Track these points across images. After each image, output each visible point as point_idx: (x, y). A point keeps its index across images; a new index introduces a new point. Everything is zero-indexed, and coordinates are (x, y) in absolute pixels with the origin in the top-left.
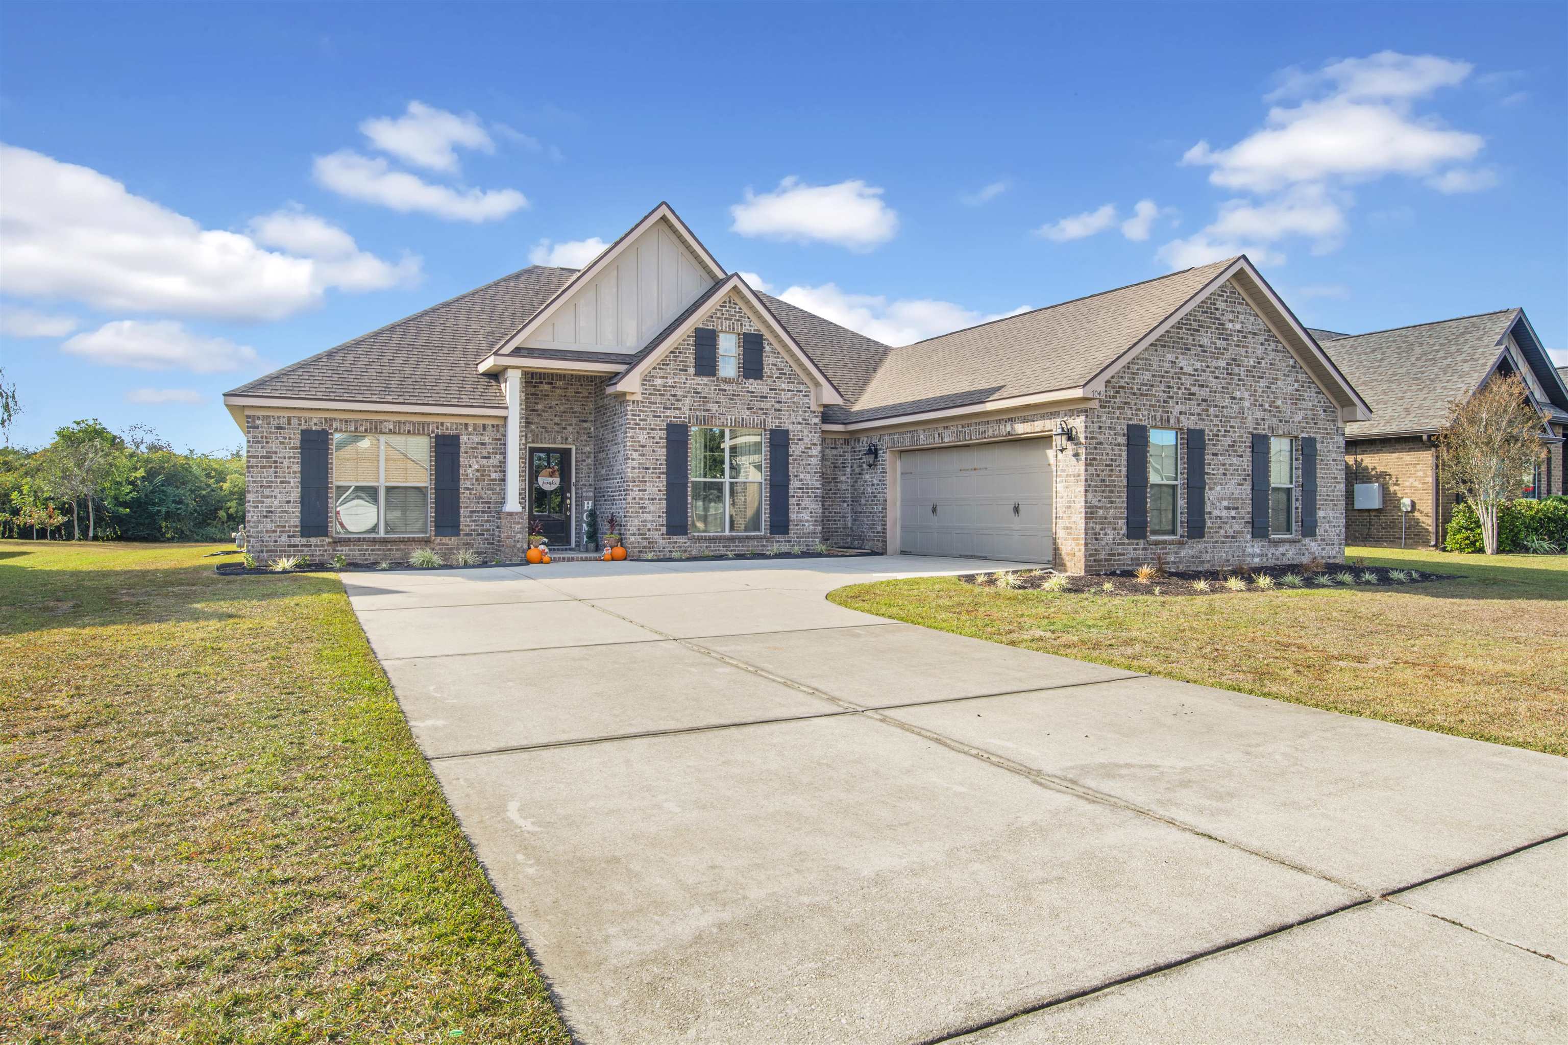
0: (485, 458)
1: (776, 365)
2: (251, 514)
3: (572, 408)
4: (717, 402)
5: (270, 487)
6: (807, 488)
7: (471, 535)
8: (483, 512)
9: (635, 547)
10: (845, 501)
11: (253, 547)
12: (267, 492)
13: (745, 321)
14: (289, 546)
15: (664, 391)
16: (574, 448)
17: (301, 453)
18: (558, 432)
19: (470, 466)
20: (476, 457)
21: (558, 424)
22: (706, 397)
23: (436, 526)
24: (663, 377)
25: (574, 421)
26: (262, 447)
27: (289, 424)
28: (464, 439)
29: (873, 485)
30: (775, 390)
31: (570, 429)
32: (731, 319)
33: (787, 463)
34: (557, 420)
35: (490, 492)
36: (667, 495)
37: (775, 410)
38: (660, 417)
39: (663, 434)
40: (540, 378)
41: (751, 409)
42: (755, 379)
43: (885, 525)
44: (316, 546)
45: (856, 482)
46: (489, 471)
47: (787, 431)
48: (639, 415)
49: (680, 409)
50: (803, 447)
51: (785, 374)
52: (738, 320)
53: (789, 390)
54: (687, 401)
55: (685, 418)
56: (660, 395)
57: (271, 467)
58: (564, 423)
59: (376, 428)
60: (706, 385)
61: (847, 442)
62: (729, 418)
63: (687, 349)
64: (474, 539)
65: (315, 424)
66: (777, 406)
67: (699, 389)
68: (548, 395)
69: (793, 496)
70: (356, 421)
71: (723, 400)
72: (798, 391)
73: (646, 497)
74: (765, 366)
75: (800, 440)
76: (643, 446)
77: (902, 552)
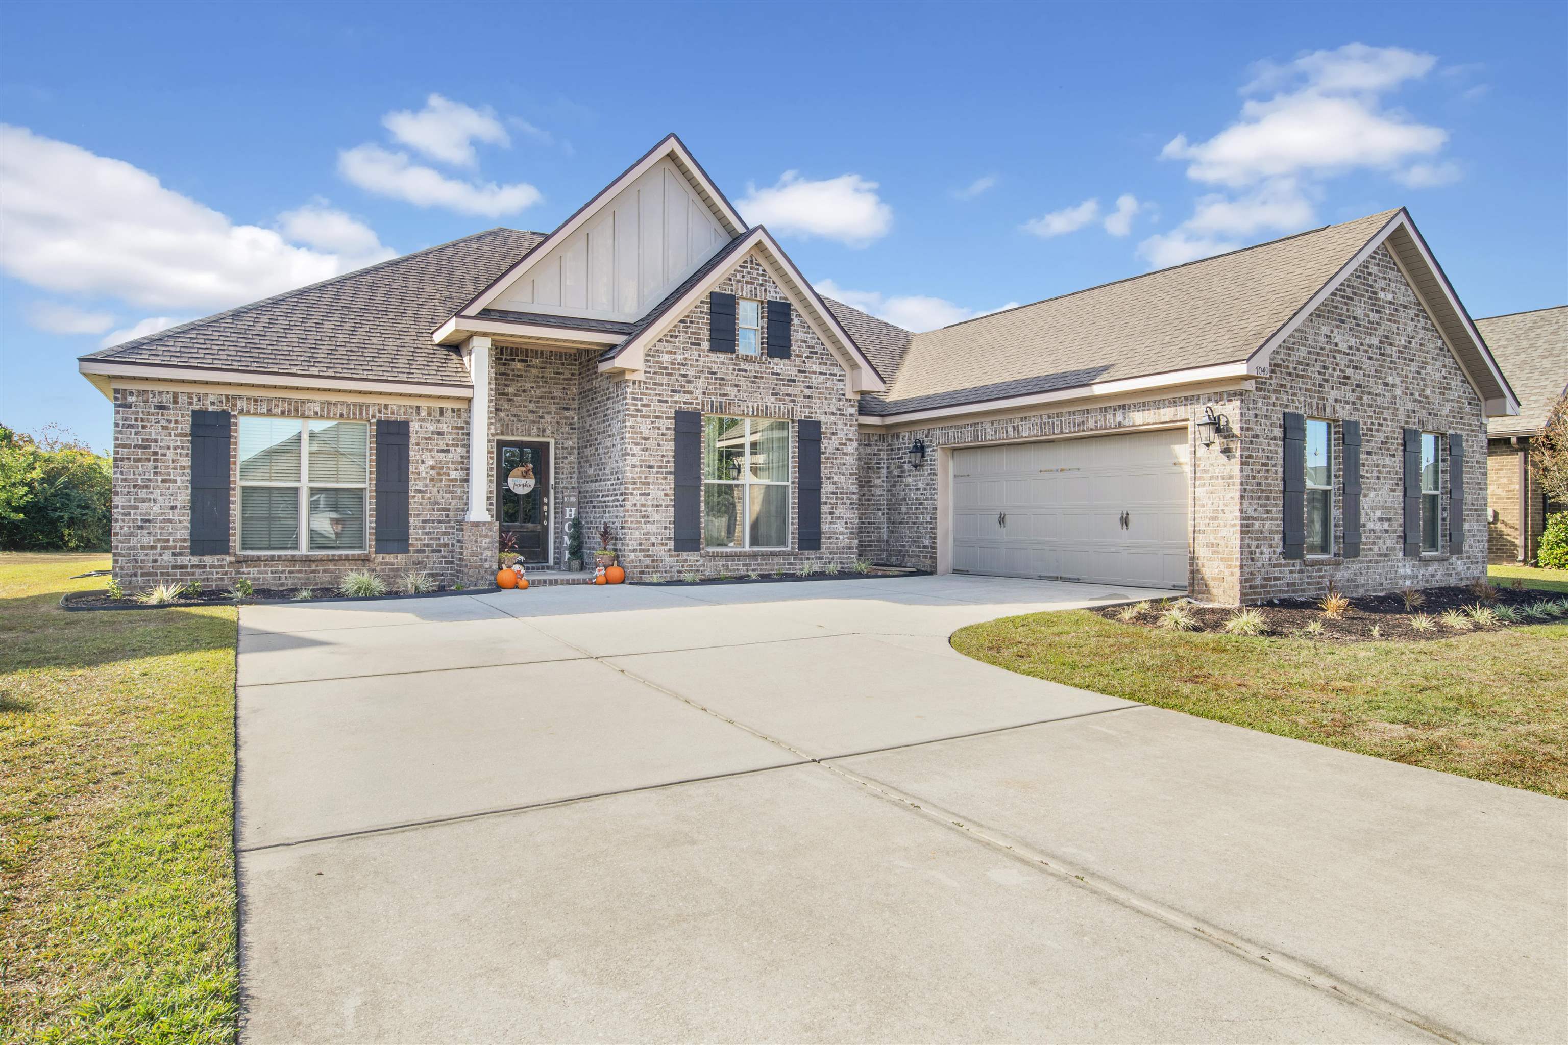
0: (443, 451)
1: (805, 342)
2: (120, 523)
3: (550, 393)
4: (736, 386)
5: (147, 487)
6: (841, 493)
7: (424, 551)
8: (440, 522)
9: (635, 567)
10: (879, 509)
11: (122, 568)
12: (143, 494)
13: (770, 286)
14: (174, 567)
15: (673, 369)
16: (552, 442)
17: (192, 442)
18: (534, 422)
19: (423, 462)
20: (431, 450)
21: (533, 412)
22: (722, 379)
23: (377, 540)
24: (671, 352)
25: (553, 408)
26: (136, 434)
27: (176, 402)
28: (414, 426)
29: (918, 489)
30: (805, 372)
31: (548, 418)
32: (753, 283)
33: (819, 463)
34: (532, 406)
35: (449, 496)
36: (675, 500)
37: (805, 397)
38: (666, 402)
39: (671, 423)
40: (511, 354)
41: (776, 394)
42: (781, 358)
43: (935, 538)
44: (212, 567)
45: (894, 486)
46: (448, 468)
47: (819, 422)
48: (641, 400)
49: (691, 393)
50: (837, 442)
51: (816, 353)
52: (762, 285)
53: (821, 373)
54: (701, 383)
55: (697, 404)
56: (668, 374)
57: (149, 460)
58: (541, 411)
59: (297, 411)
60: (723, 363)
61: (882, 438)
62: (750, 405)
63: (700, 318)
64: (427, 557)
65: (213, 403)
66: (807, 392)
67: (715, 368)
68: (521, 376)
69: (826, 503)
70: (269, 400)
71: (743, 382)
72: (831, 374)
73: (650, 503)
74: (793, 342)
75: (833, 434)
76: (646, 439)
77: (956, 571)
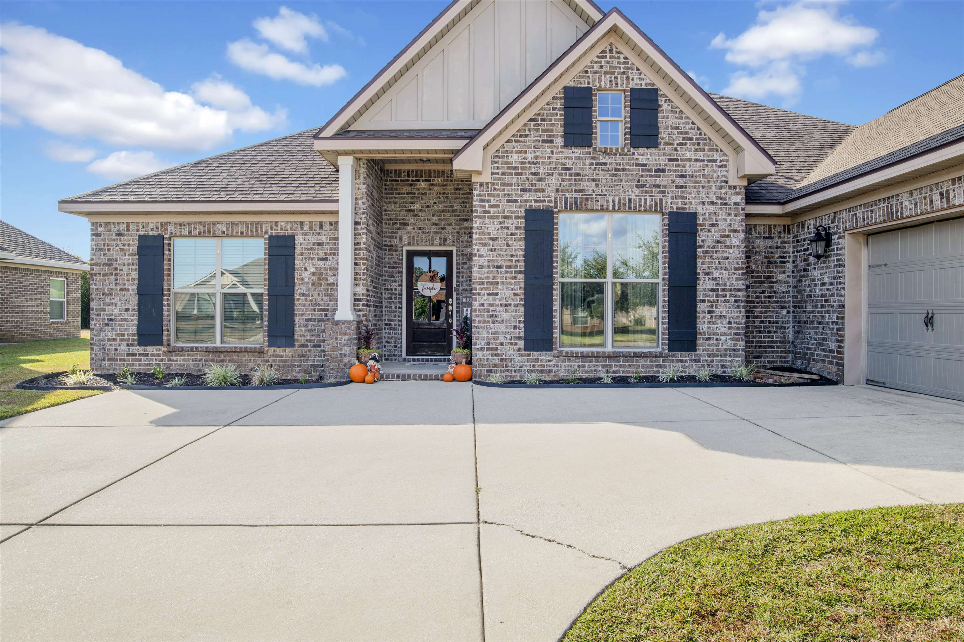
0: (322, 259)
1: (677, 128)
2: (94, 322)
3: (451, 207)
4: (594, 180)
5: (111, 294)
6: (723, 290)
7: (307, 346)
8: (320, 321)
9: (483, 366)
10: (783, 307)
11: (96, 355)
12: (108, 300)
13: (634, 75)
14: (128, 355)
15: (522, 168)
16: (454, 249)
17: (139, 260)
18: (436, 233)
19: (306, 269)
20: (312, 259)
21: (436, 224)
22: (578, 174)
23: (269, 336)
24: (521, 152)
25: (454, 220)
26: (104, 255)
27: (128, 230)
29: (824, 284)
30: (677, 160)
31: (449, 229)
32: (613, 73)
33: (694, 257)
34: (435, 219)
35: (327, 298)
36: (525, 300)
37: (677, 187)
38: (516, 201)
39: (521, 223)
40: (417, 176)
41: (642, 186)
42: (647, 148)
43: (842, 341)
44: (153, 355)
45: (800, 281)
46: (326, 274)
47: (695, 214)
48: (489, 201)
49: (543, 191)
50: (717, 234)
51: (691, 139)
52: (623, 73)
53: (696, 160)
54: (553, 181)
55: (550, 201)
56: (517, 174)
57: (112, 274)
58: (443, 223)
59: (209, 231)
60: (579, 158)
61: (787, 229)
62: (610, 199)
63: (553, 115)
64: (310, 351)
65: (152, 229)
66: (680, 181)
67: (569, 164)
68: (425, 194)
69: (704, 301)
70: (190, 224)
71: (601, 175)
72: (710, 161)
73: (498, 302)
74: (661, 130)
75: (713, 225)
76: (494, 239)
77: (869, 382)
